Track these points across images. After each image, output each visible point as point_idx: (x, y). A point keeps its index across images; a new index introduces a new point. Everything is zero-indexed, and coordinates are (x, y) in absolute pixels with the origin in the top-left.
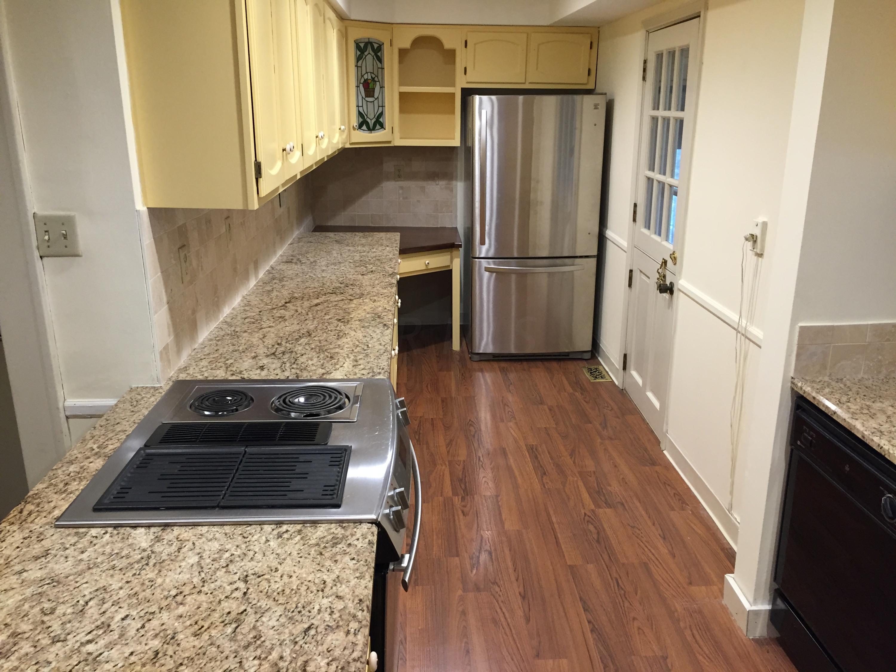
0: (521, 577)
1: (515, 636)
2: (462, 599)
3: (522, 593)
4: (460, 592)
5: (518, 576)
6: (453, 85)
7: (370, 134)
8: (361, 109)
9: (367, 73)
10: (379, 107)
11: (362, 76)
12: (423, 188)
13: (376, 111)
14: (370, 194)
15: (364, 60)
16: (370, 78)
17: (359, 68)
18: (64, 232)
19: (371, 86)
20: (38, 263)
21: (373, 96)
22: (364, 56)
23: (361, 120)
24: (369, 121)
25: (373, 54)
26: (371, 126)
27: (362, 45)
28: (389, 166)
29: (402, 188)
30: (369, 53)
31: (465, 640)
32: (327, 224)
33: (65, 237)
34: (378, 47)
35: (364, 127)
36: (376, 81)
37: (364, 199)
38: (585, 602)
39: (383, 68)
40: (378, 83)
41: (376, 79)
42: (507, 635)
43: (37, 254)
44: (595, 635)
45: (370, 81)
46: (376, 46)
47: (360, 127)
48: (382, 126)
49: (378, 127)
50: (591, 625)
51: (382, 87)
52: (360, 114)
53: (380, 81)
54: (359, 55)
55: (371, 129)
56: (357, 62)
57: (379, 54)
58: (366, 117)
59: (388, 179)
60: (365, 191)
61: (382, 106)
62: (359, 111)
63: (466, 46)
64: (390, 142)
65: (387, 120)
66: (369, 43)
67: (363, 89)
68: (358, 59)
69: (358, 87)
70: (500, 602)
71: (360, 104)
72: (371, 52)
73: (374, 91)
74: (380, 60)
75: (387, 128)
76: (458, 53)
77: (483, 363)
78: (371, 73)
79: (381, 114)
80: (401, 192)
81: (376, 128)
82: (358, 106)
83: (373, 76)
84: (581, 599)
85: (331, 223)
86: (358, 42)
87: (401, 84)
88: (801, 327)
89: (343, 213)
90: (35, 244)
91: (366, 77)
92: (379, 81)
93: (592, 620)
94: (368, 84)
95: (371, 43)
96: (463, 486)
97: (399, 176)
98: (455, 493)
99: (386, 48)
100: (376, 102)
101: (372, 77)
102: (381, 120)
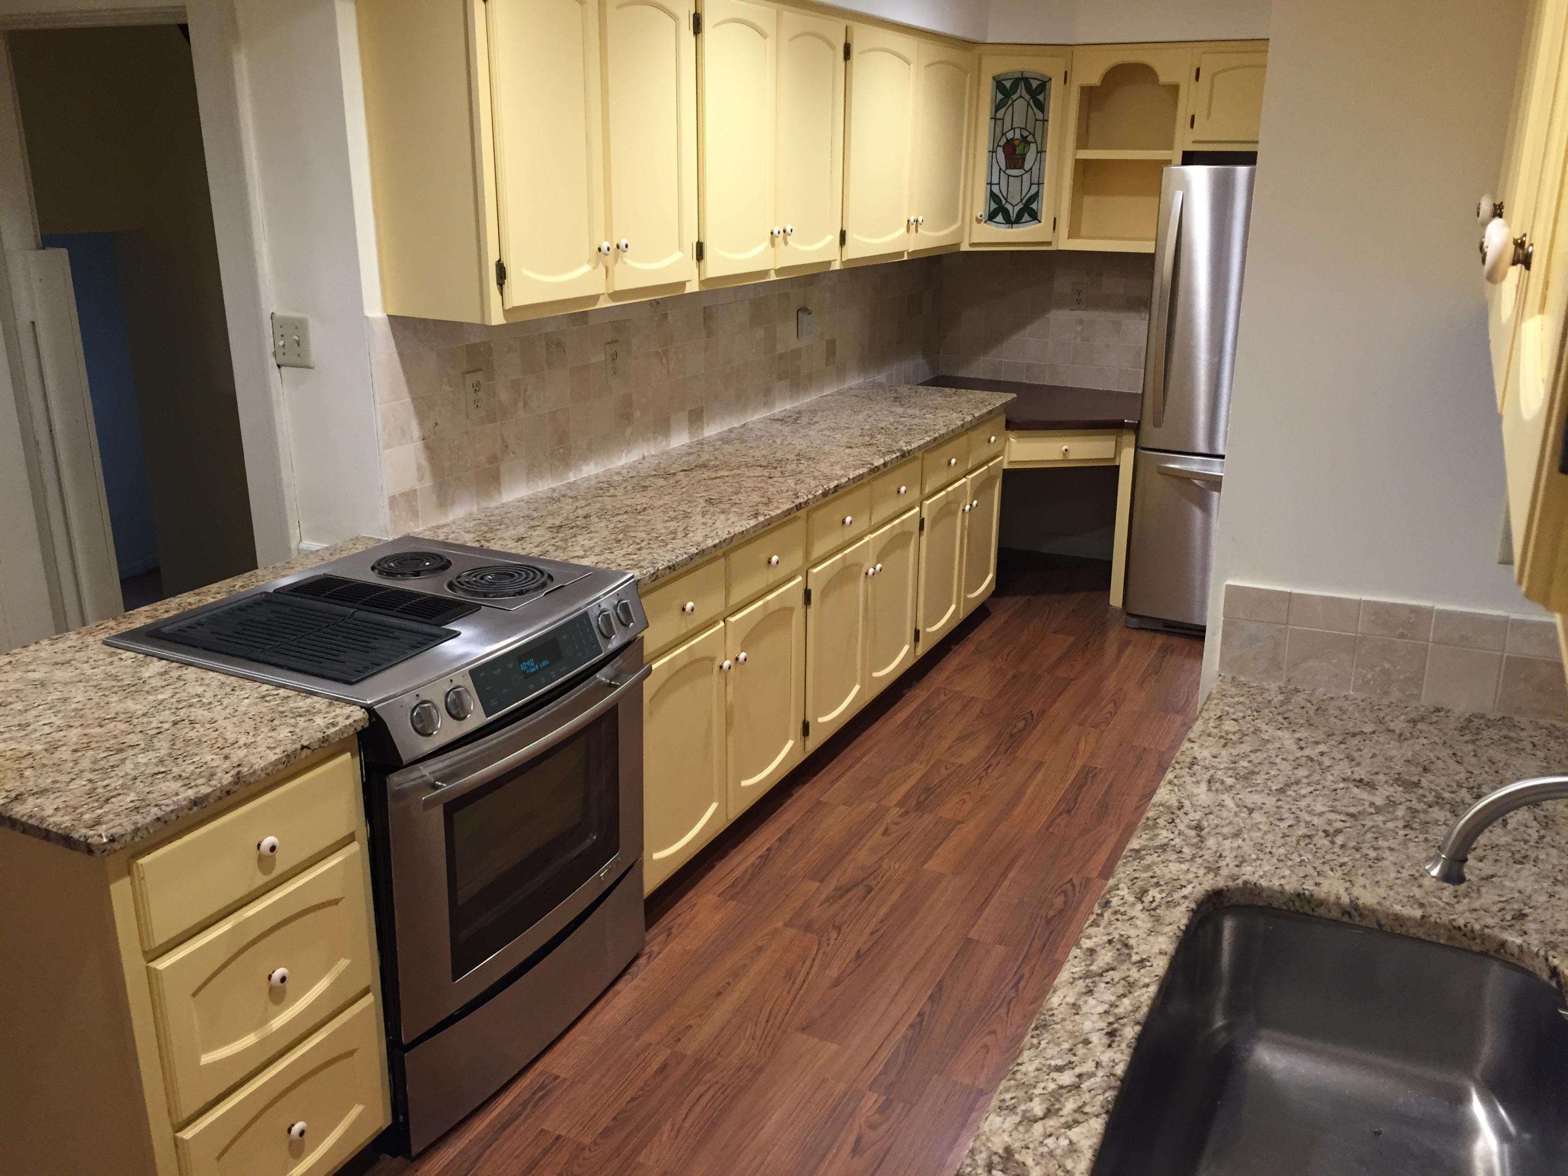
0: (880, 933)
1: (799, 996)
2: (775, 933)
3: (862, 952)
4: (780, 924)
5: (877, 931)
6: (1170, 146)
7: (1010, 230)
8: (995, 189)
9: (1013, 129)
10: (1031, 184)
11: (1003, 134)
12: (1117, 325)
13: (1024, 193)
14: (1029, 329)
15: (1010, 109)
16: (1018, 136)
17: (998, 122)
18: (296, 338)
19: (1019, 150)
20: (274, 373)
21: (1022, 167)
22: (1010, 102)
23: (994, 206)
24: (1009, 207)
25: (1028, 97)
26: (1013, 214)
27: (1008, 84)
28: (1063, 284)
29: (1081, 322)
30: (1021, 97)
31: (730, 980)
32: (956, 375)
33: (298, 343)
34: (1038, 87)
35: (1000, 218)
36: (1029, 143)
37: (1016, 337)
38: (941, 989)
39: (1045, 121)
40: (1033, 146)
41: (1030, 138)
42: (789, 992)
43: (272, 362)
44: (910, 1033)
45: (1017, 143)
46: (1035, 84)
47: (991, 217)
48: (1035, 216)
49: (1026, 217)
50: (919, 1019)
51: (1041, 152)
52: (993, 196)
53: (1039, 141)
54: (1001, 100)
55: (1010, 221)
56: (996, 111)
57: (1040, 97)
58: (1004, 201)
59: (1060, 305)
60: (1020, 324)
61: (1039, 184)
62: (991, 191)
63: (1197, 79)
64: (1049, 243)
65: (1045, 208)
66: (1022, 80)
67: (1003, 156)
68: (997, 108)
69: (993, 152)
70: (821, 951)
71: (995, 180)
72: (1025, 94)
73: (1024, 159)
74: (1041, 107)
75: (1043, 220)
76: (1182, 93)
77: (1143, 632)
78: (1021, 129)
79: (1035, 197)
80: (1079, 328)
81: (1023, 220)
82: (990, 184)
83: (1025, 134)
84: (940, 983)
85: (962, 373)
86: (1002, 78)
87: (1082, 144)
88: (1228, 587)
89: (982, 358)
90: (270, 349)
91: (1010, 135)
92: (1036, 142)
93: (926, 1016)
94: (1014, 147)
95: (1026, 81)
96: (922, 798)
97: (1079, 301)
98: (900, 804)
99: (1055, 89)
100: (1026, 177)
101: (1022, 135)
102: (1034, 206)
